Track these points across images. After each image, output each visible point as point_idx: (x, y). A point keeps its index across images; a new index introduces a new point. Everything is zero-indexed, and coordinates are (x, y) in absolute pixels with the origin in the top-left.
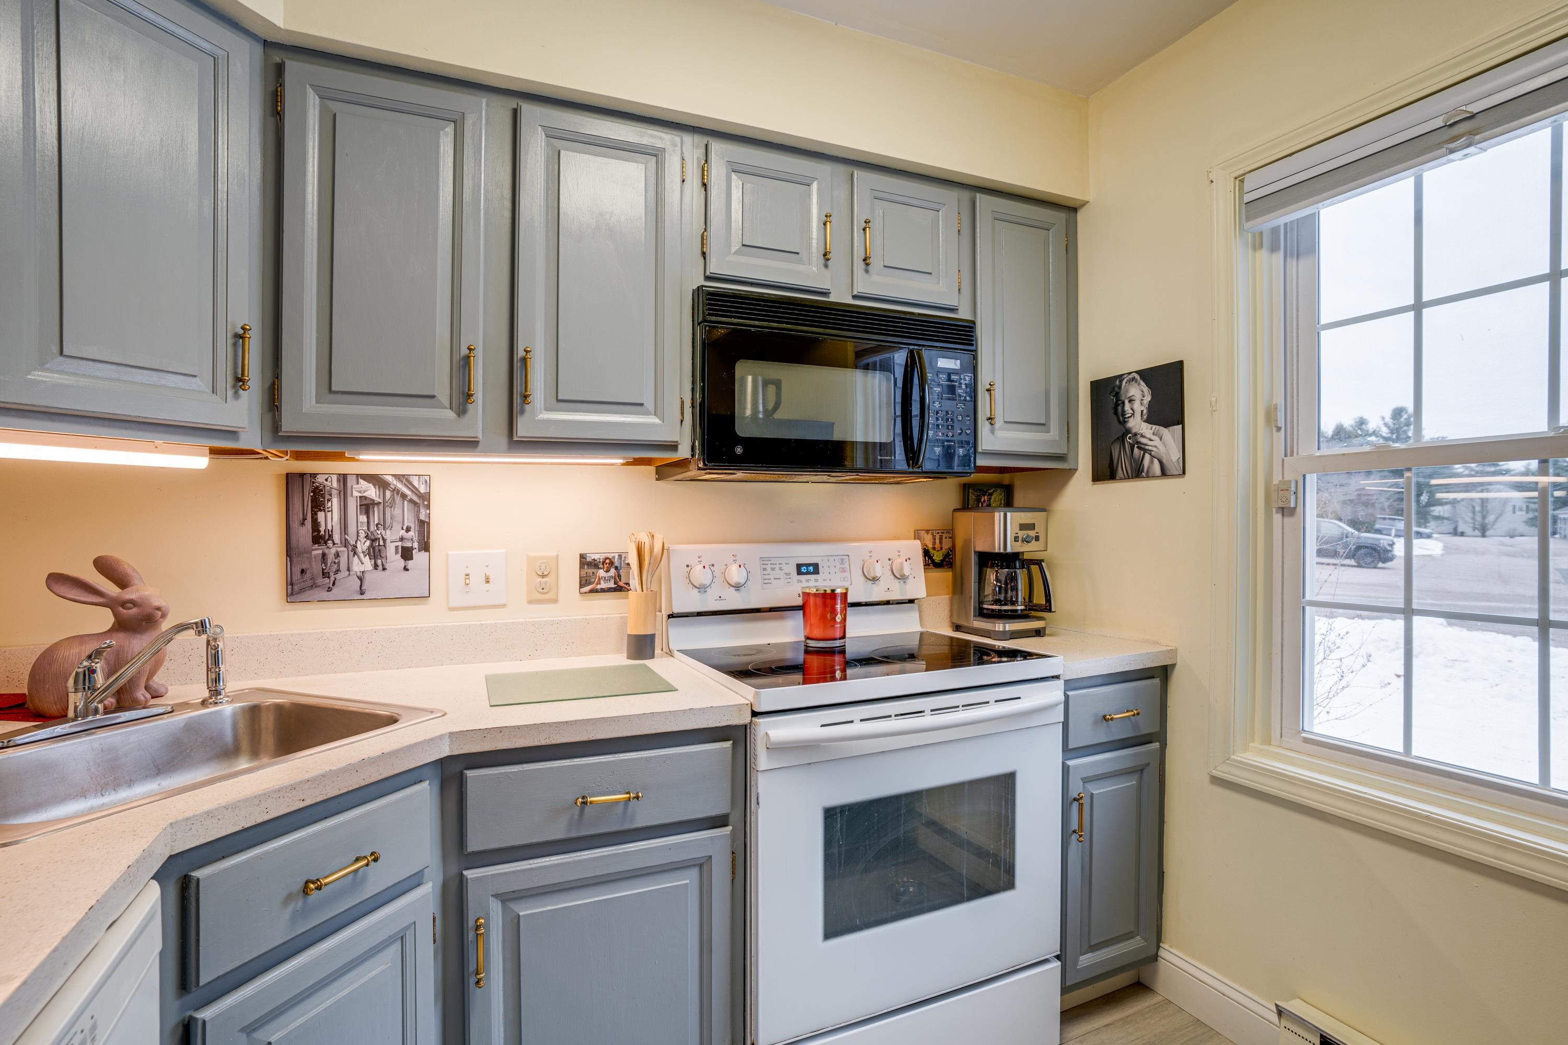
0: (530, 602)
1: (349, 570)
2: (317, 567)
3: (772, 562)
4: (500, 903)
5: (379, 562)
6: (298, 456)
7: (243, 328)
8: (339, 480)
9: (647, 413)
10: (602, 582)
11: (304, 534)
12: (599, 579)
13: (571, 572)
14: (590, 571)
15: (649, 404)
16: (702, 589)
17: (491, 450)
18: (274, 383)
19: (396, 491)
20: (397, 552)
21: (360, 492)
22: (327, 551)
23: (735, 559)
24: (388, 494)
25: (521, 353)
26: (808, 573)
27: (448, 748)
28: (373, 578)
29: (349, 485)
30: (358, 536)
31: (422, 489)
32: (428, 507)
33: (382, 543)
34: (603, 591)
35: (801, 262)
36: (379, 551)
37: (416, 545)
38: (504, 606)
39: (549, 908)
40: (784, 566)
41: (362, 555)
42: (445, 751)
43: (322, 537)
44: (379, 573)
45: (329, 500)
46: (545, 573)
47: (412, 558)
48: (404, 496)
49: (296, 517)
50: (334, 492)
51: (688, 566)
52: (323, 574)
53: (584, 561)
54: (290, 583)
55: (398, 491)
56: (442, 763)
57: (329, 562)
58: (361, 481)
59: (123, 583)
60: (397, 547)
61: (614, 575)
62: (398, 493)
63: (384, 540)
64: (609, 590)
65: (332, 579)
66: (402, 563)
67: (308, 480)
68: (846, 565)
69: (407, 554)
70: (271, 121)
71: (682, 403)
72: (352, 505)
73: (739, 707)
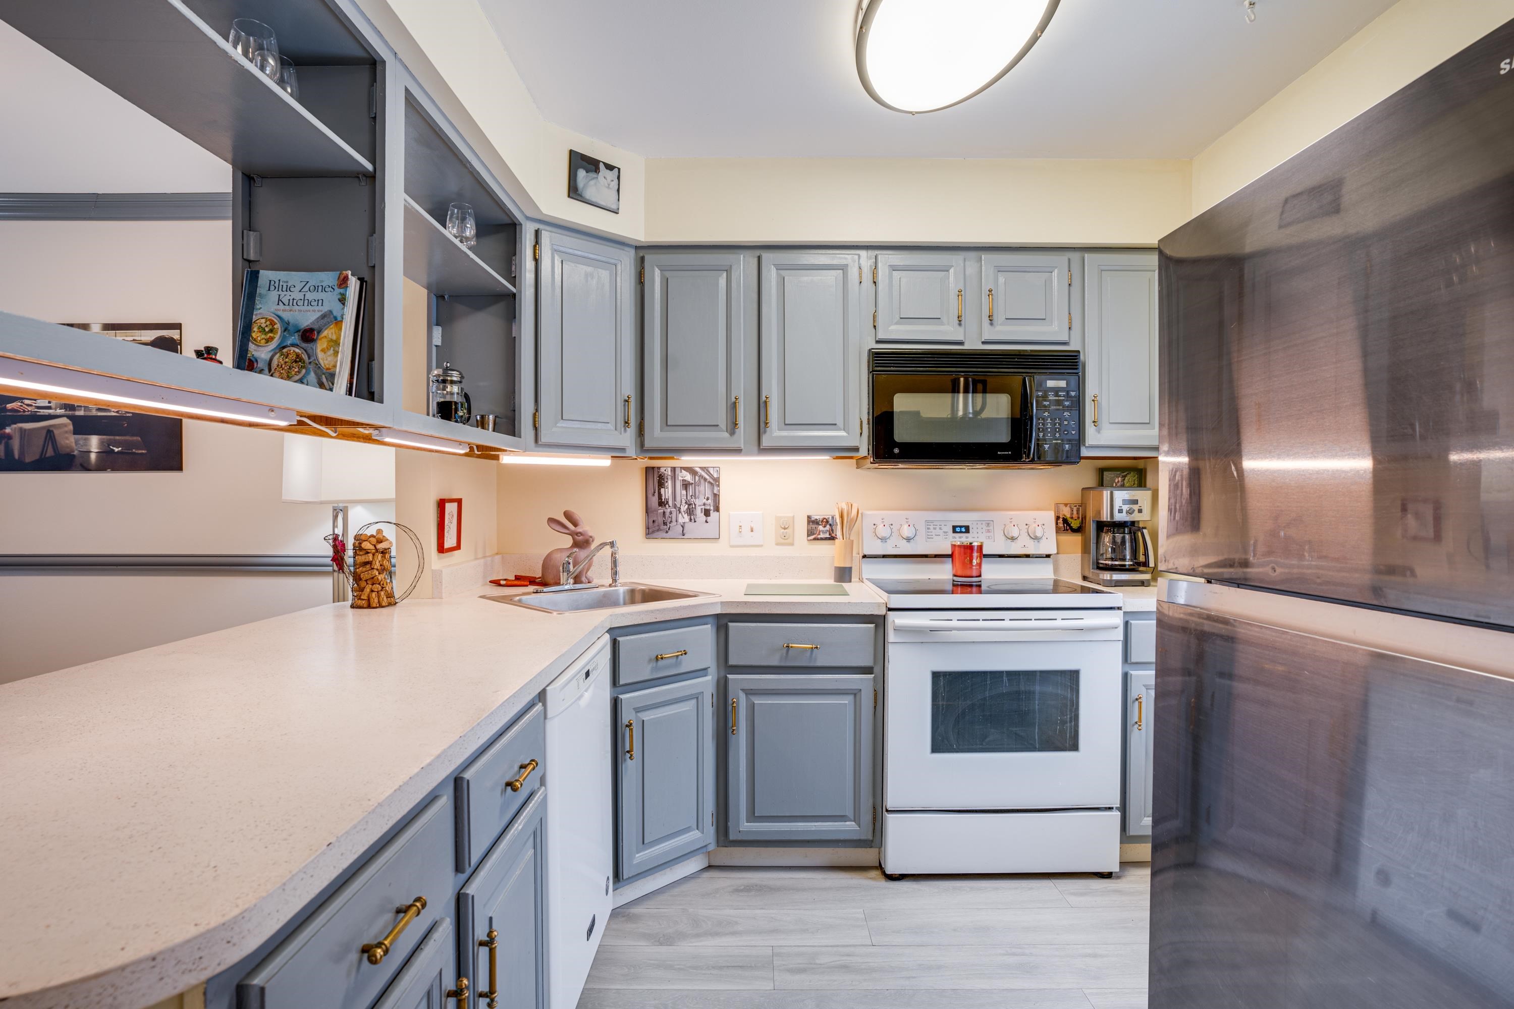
0: (777, 544)
1: (677, 521)
2: (660, 520)
3: (934, 524)
4: (745, 695)
5: (692, 517)
6: (651, 458)
7: (628, 397)
8: (671, 471)
9: (840, 429)
10: (821, 533)
11: (654, 500)
12: (819, 532)
13: (802, 527)
14: (814, 526)
15: (840, 423)
16: (884, 540)
17: (749, 454)
18: (641, 422)
19: (701, 477)
20: (702, 512)
21: (682, 477)
22: (665, 510)
23: (907, 521)
24: (697, 478)
25: (764, 399)
26: (961, 532)
27: (720, 610)
28: (690, 526)
29: (677, 473)
30: (681, 502)
31: (715, 476)
32: (718, 486)
33: (694, 507)
34: (822, 539)
35: (942, 324)
36: (693, 511)
37: (712, 508)
38: (762, 546)
39: (770, 702)
40: (943, 527)
41: (683, 513)
42: (718, 611)
43: (663, 503)
44: (692, 524)
45: (666, 482)
46: (786, 527)
47: (710, 516)
48: (705, 480)
49: (650, 492)
50: (669, 477)
51: (874, 525)
52: (664, 523)
53: (811, 521)
54: (648, 528)
55: (702, 477)
56: (718, 616)
57: (667, 516)
58: (683, 471)
59: (575, 525)
60: (702, 509)
61: (828, 529)
62: (702, 478)
63: (695, 505)
64: (826, 539)
65: (668, 526)
66: (704, 518)
67: (656, 470)
68: (991, 528)
69: (707, 513)
70: (639, 287)
71: (861, 422)
72: (679, 485)
73: (879, 604)
